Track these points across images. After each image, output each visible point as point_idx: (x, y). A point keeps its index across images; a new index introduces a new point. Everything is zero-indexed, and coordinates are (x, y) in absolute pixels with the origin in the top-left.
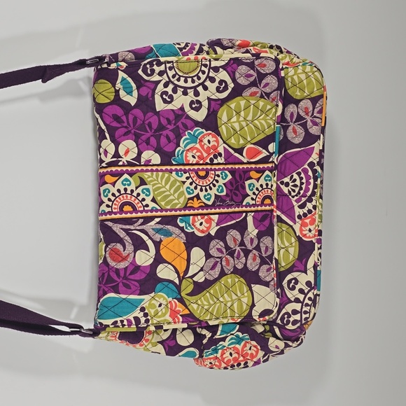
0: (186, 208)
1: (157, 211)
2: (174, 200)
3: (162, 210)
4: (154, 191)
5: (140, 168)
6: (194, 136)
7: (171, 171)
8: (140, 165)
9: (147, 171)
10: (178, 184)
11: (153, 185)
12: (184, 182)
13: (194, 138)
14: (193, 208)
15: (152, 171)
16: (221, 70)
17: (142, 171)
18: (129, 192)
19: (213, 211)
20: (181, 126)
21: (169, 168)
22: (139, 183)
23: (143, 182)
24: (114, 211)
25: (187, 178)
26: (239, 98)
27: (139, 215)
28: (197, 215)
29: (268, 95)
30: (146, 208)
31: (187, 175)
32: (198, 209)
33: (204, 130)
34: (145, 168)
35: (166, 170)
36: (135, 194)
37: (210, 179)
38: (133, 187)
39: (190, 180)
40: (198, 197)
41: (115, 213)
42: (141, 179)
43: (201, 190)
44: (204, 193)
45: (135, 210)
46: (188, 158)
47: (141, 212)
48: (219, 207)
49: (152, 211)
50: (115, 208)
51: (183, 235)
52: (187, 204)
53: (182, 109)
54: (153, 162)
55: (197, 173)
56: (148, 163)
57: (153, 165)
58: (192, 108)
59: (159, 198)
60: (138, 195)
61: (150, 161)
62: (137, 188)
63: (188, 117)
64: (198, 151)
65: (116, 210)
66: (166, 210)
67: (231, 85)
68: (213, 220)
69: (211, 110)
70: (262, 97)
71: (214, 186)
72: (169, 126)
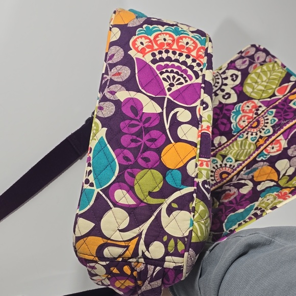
0: (258, 148)
1: (241, 165)
2: (247, 151)
3: (244, 162)
4: (233, 156)
5: (217, 150)
6: (237, 111)
7: (236, 139)
8: (217, 148)
9: (222, 149)
10: (244, 141)
11: (231, 154)
12: (247, 138)
13: (238, 113)
14: (262, 145)
15: (225, 147)
16: (227, 71)
17: (220, 150)
18: (219, 166)
19: (276, 135)
20: (226, 112)
21: (233, 139)
22: (222, 159)
23: (224, 156)
24: (218, 181)
25: (247, 134)
26: (249, 76)
27: (233, 174)
28: (267, 146)
29: (265, 61)
30: (234, 168)
31: (246, 132)
32: (265, 142)
33: (241, 104)
34: (220, 148)
35: (233, 141)
36: (223, 165)
37: (262, 122)
38: (220, 162)
39: (250, 133)
40: (261, 137)
41: (220, 182)
42: (222, 155)
43: (261, 132)
44: (263, 131)
45: (229, 174)
46: (241, 125)
47: (233, 172)
48: (279, 130)
49: (238, 167)
50: (218, 180)
51: (265, 163)
52: (257, 146)
53: (220, 103)
54: (222, 142)
55: (252, 127)
56: (220, 145)
57: (224, 144)
58: (226, 99)
59: (238, 158)
60: (226, 165)
61: (220, 143)
62: (222, 162)
63: (227, 105)
64: (245, 116)
65: (219, 180)
66: (246, 160)
67: (239, 73)
68: (281, 140)
69: (238, 92)
70: (261, 65)
71: (267, 123)
72: (219, 117)
